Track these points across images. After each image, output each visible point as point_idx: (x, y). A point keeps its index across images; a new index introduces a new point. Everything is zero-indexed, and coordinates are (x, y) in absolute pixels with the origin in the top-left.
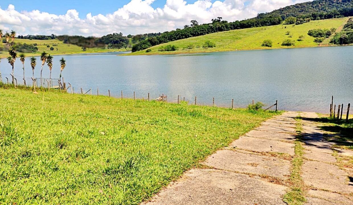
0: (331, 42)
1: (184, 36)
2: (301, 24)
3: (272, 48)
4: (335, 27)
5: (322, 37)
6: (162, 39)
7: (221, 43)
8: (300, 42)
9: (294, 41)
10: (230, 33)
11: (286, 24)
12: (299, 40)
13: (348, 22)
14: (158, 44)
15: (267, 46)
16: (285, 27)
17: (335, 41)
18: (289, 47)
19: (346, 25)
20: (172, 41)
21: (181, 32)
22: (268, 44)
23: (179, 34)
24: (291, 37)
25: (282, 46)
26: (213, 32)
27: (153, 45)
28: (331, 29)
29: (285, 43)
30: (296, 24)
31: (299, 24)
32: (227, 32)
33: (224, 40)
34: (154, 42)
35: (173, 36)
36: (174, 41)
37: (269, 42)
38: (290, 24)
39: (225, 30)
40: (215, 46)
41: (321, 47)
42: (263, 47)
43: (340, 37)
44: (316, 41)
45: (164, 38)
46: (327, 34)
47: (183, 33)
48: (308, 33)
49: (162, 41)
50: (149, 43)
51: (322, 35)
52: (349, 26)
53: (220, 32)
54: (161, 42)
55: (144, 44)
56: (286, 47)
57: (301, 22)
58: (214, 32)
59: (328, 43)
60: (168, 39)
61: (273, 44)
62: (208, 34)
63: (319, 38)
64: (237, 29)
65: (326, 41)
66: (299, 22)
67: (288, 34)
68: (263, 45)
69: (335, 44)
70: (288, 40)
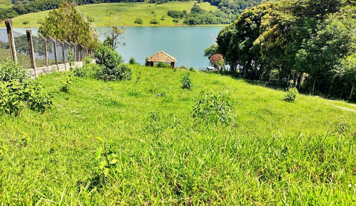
0: (184, 23)
1: (55, 7)
2: (161, 4)
3: (143, 25)
4: (186, 10)
5: (177, 18)
6: (30, 8)
7: (99, 18)
8: (163, 21)
9: (159, 20)
10: (102, 7)
11: (149, 2)
12: (162, 20)
13: (194, 6)
14: (26, 13)
15: (139, 23)
16: (150, 6)
17: (186, 22)
18: (156, 25)
19: (192, 8)
20: (42, 10)
21: (52, 2)
22: (140, 22)
23: (49, 4)
24: (156, 16)
25: (150, 24)
26: (84, 3)
27: (20, 14)
28: (183, 11)
29: (153, 21)
30: (158, 4)
31: (160, 4)
32: (99, 6)
33: (100, 14)
34: (21, 11)
35: (42, 6)
36: (44, 10)
37: (140, 20)
38: (153, 3)
39: (96, 3)
40: (94, 21)
41: (178, 26)
42: (136, 24)
43: (189, 19)
44: (174, 21)
45: (33, 6)
46: (181, 16)
47: (54, 4)
48: (167, 13)
49: (31, 10)
50: (14, 12)
51: (178, 16)
52: (195, 9)
53: (91, 5)
54: (29, 11)
55: (8, 12)
56: (153, 25)
57: (161, 2)
58: (86, 4)
59: (182, 23)
60: (38, 9)
61: (143, 22)
62: (80, 6)
63: (176, 19)
64: (108, 2)
65: (181, 21)
66: (160, 2)
67: (153, 13)
68: (136, 22)
69: (186, 24)
70: (154, 19)
